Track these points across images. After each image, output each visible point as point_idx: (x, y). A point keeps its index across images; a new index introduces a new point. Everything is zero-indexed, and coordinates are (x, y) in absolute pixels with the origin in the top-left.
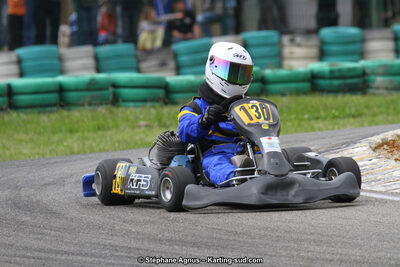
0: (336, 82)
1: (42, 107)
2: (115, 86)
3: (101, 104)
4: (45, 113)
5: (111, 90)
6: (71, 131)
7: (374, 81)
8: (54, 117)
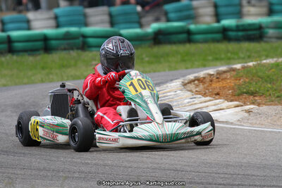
0: (240, 34)
1: (31, 51)
2: (84, 36)
3: (72, 49)
4: (33, 55)
5: (81, 39)
6: (43, 68)
7: (267, 33)
8: (39, 58)
